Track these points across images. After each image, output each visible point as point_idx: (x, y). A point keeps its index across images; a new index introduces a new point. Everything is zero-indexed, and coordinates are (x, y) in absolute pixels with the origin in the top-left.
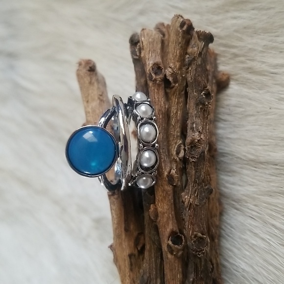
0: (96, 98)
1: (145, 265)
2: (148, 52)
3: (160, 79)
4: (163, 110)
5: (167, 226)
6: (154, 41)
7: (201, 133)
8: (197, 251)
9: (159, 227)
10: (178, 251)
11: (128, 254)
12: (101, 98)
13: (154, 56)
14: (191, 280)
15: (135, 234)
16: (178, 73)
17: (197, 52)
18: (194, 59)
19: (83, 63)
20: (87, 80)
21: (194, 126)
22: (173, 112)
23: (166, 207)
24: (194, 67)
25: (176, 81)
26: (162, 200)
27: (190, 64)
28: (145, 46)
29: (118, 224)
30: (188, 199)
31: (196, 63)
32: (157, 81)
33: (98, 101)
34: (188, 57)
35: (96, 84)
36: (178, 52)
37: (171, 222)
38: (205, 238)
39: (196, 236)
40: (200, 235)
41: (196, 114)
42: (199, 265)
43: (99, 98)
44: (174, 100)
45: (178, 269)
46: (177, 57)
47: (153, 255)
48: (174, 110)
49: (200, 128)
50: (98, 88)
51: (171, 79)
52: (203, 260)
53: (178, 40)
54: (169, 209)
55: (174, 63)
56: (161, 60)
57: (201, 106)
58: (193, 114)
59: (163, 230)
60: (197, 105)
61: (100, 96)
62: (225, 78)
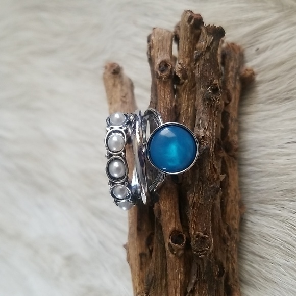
0: (119, 100)
1: (151, 265)
2: (157, 50)
3: (165, 76)
4: (169, 107)
5: (169, 225)
6: (163, 40)
7: (207, 130)
8: (198, 252)
9: (162, 226)
10: (179, 250)
11: (138, 253)
12: (124, 99)
13: (163, 54)
14: (194, 281)
15: (148, 234)
16: (187, 69)
17: (205, 46)
18: (201, 54)
19: (108, 67)
20: (111, 82)
21: (200, 122)
22: (184, 109)
23: (169, 205)
24: (202, 62)
25: (185, 77)
26: (165, 198)
27: (197, 59)
28: (155, 45)
29: (132, 223)
30: (192, 197)
31: (204, 58)
32: (162, 78)
33: (120, 103)
34: (197, 53)
35: (119, 86)
36: (187, 48)
37: (173, 221)
38: (208, 238)
39: (198, 236)
40: (202, 234)
41: (203, 111)
42: (201, 267)
43: (121, 100)
44: (184, 97)
45: (179, 270)
46: (186, 52)
47: (159, 255)
48: (184, 106)
49: (206, 125)
50: (122, 90)
51: (179, 75)
52: (205, 261)
53: (187, 35)
54: (172, 207)
55: (183, 59)
56: (169, 58)
57: (207, 102)
58: (201, 110)
59: (166, 228)
60: (204, 100)
61: (122, 98)
62: (248, 73)
